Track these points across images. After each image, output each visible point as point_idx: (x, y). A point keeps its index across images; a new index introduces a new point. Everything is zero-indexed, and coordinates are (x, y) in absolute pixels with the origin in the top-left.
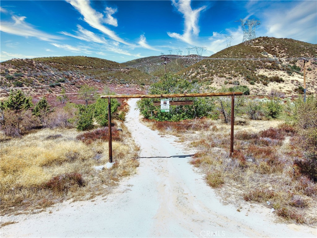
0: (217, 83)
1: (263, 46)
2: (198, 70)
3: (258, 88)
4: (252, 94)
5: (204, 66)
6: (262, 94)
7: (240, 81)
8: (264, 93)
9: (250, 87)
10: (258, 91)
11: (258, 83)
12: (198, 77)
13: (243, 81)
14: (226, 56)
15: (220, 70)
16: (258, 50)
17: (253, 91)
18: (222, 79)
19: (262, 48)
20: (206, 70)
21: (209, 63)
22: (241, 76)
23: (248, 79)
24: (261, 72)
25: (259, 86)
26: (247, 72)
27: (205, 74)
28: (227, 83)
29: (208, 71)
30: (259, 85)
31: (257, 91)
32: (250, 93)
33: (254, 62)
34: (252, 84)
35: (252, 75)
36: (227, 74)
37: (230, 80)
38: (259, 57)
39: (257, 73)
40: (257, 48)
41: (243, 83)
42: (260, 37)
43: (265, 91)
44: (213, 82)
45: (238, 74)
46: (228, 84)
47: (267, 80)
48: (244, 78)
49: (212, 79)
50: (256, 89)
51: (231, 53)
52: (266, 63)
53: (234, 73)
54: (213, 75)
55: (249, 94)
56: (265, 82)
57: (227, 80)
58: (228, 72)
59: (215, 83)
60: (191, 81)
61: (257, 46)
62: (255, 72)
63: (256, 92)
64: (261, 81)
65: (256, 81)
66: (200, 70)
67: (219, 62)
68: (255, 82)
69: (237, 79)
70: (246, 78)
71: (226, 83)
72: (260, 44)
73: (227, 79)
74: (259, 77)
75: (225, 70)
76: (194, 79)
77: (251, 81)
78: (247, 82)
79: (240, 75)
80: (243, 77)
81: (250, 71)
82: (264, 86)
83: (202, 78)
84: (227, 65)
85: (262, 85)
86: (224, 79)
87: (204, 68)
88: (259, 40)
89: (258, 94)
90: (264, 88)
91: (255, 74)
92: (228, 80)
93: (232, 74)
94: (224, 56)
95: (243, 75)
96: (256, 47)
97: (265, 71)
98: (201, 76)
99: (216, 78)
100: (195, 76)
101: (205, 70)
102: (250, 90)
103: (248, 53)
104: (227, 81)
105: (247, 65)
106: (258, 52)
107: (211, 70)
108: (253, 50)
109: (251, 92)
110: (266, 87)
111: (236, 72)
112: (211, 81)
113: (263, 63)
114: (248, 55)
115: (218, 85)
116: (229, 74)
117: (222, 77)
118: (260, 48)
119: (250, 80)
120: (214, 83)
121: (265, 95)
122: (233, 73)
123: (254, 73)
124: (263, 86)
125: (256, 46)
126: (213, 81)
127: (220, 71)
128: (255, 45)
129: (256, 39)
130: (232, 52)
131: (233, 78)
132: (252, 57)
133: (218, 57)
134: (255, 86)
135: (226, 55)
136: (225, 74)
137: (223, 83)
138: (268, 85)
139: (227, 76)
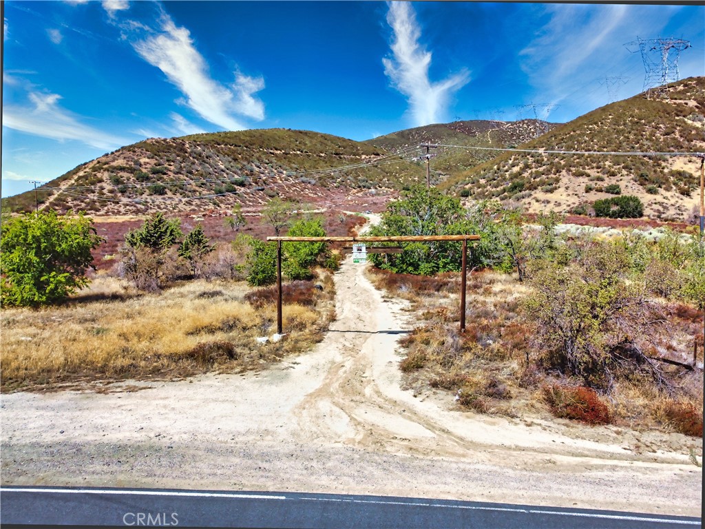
0: (567, 188)
1: (695, 100)
2: (528, 159)
3: (666, 201)
4: (649, 216)
5: (541, 151)
6: (674, 216)
7: (622, 184)
8: (679, 214)
9: (645, 198)
10: (665, 208)
11: (667, 189)
12: (526, 175)
13: (630, 185)
14: (596, 127)
15: (578, 160)
16: (681, 111)
17: (652, 209)
18: (581, 179)
19: (692, 103)
20: (546, 159)
21: (554, 144)
22: (626, 173)
23: (643, 180)
24: (679, 164)
25: (670, 197)
26: (642, 164)
27: (541, 169)
28: (591, 189)
29: (549, 163)
30: (668, 194)
31: (661, 209)
32: (645, 214)
33: (664, 141)
34: (651, 193)
35: (655, 171)
36: (593, 168)
37: (599, 183)
38: (678, 128)
39: (669, 165)
40: (679, 105)
41: (630, 190)
42: (691, 79)
43: (683, 209)
44: (559, 187)
45: (619, 168)
46: (593, 192)
47: (690, 183)
48: (633, 179)
49: (557, 180)
50: (661, 204)
51: (609, 119)
52: (693, 143)
53: (609, 166)
54: (560, 172)
55: (641, 215)
56: (686, 187)
57: (591, 182)
58: (595, 165)
59: (562, 190)
60: (510, 184)
61: (681, 99)
62: (664, 164)
63: (658, 211)
64: (675, 184)
65: (663, 186)
66: (531, 160)
67: (578, 141)
68: (660, 187)
69: (617, 181)
70: (638, 179)
71: (588, 190)
72: (689, 94)
73: (591, 180)
74: (673, 176)
75: (589, 159)
76: (517, 181)
77: (650, 186)
78: (641, 187)
79: (624, 172)
80: (632, 176)
81: (651, 161)
82: (681, 196)
83: (534, 179)
84: (596, 147)
85: (677, 194)
86: (586, 179)
87: (541, 154)
88: (685, 86)
89: (663, 216)
90: (680, 201)
91: (663, 168)
92: (595, 182)
93: (604, 168)
94: (591, 126)
95: (632, 171)
96: (675, 104)
97: (690, 162)
98: (532, 172)
99: (565, 178)
100: (519, 173)
101: (543, 160)
102: (646, 205)
103: (651, 119)
104: (593, 184)
105: (645, 147)
106: (678, 116)
107: (557, 160)
108: (665, 111)
109: (647, 211)
110: (686, 199)
111: (614, 165)
112: (554, 185)
113: (686, 143)
114: (649, 122)
115: (571, 193)
116: (598, 168)
117: (581, 175)
118: (686, 104)
119: (647, 183)
120: (560, 189)
121: (681, 217)
122: (607, 166)
123: (659, 165)
124: (678, 197)
125: (676, 99)
126: (557, 186)
127: (578, 163)
128: (676, 97)
129: (679, 83)
130: (610, 117)
131: (607, 179)
132: (660, 128)
133: (576, 129)
134: (659, 198)
135: (596, 123)
136: (589, 169)
137: (581, 190)
138: (692, 194)
139: (593, 173)
